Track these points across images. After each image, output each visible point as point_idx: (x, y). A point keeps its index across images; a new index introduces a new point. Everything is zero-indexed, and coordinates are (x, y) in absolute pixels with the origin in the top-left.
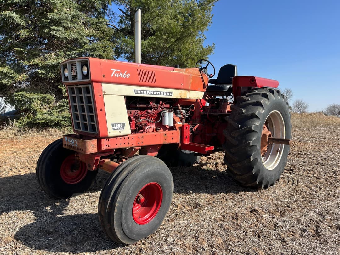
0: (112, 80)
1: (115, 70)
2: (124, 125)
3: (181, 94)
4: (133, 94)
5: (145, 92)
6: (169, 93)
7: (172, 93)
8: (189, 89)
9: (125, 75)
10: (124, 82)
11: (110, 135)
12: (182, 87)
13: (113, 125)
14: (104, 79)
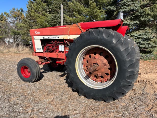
0: (35, 35)
1: (36, 32)
2: (40, 49)
3: (64, 37)
4: (42, 39)
5: (46, 38)
6: (57, 37)
7: (58, 37)
8: (68, 34)
9: (39, 33)
10: (39, 35)
11: (37, 52)
12: (63, 34)
13: (37, 49)
14: (33, 35)
